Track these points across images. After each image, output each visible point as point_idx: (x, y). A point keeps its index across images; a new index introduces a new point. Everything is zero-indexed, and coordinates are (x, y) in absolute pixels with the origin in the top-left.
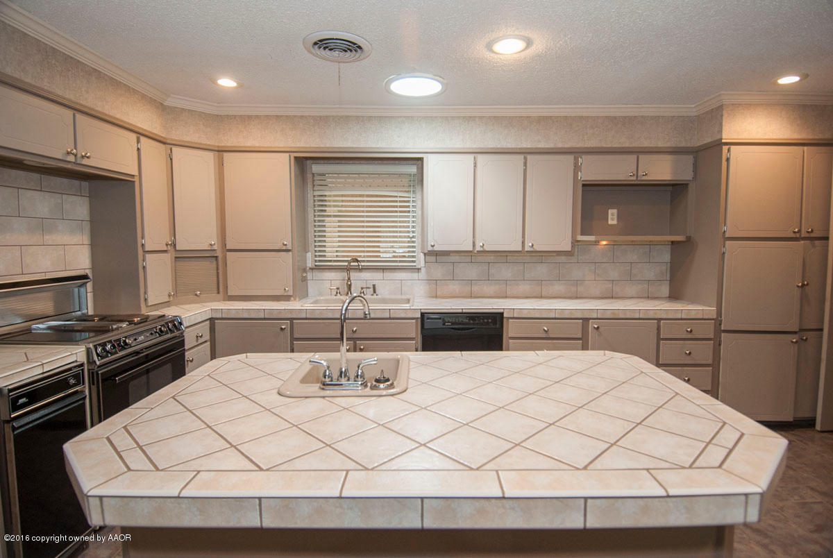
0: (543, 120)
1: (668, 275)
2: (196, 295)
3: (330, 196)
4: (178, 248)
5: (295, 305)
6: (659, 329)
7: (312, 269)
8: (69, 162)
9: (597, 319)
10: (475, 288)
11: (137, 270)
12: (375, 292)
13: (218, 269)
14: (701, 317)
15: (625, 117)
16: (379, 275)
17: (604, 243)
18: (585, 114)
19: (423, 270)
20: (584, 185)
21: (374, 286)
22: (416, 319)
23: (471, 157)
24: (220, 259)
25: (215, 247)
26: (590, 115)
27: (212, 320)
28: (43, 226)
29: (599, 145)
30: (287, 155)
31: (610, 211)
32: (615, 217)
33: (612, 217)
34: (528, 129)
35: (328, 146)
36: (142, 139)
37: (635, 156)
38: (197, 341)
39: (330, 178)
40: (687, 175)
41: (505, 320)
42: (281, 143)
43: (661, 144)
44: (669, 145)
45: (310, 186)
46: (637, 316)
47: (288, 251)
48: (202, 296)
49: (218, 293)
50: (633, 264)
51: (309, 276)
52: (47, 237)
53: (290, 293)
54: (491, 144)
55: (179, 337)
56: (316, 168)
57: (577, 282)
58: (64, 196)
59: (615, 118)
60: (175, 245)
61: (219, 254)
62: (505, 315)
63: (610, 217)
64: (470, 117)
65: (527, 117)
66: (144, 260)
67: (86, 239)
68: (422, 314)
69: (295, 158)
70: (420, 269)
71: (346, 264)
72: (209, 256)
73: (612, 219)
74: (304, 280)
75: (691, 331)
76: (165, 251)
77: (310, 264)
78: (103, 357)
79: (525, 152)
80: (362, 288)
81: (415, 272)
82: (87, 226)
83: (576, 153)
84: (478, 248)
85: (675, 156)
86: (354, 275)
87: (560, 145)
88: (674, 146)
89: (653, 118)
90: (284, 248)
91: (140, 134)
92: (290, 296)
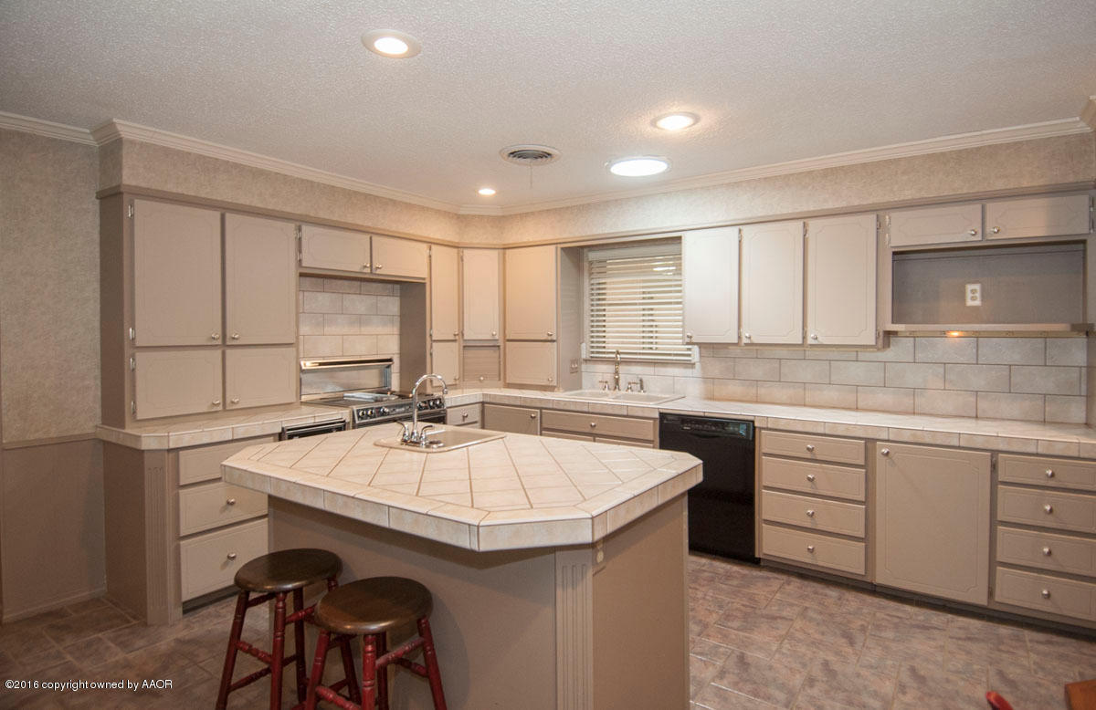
0: (830, 173)
1: (1084, 387)
2: (480, 380)
3: (610, 283)
4: (465, 338)
5: (560, 396)
6: (994, 467)
7: (586, 360)
8: (366, 273)
9: (888, 441)
10: (762, 391)
11: (425, 357)
12: (642, 388)
13: (499, 357)
14: (1076, 454)
15: (960, 151)
16: (649, 370)
17: (956, 334)
18: (896, 156)
19: (698, 365)
20: (894, 253)
21: (641, 381)
22: (654, 419)
23: (736, 229)
24: (501, 347)
25: (497, 337)
26: (903, 155)
27: (483, 403)
28: (360, 320)
29: (918, 196)
30: (555, 246)
31: (969, 287)
32: (978, 295)
33: (974, 295)
34: (810, 187)
35: (589, 233)
36: (433, 247)
37: (978, 207)
38: (464, 420)
39: (610, 264)
40: (1079, 227)
41: (757, 430)
42: (549, 237)
43: (1026, 183)
44: (1041, 182)
45: (586, 274)
46: (955, 443)
47: (553, 341)
48: (486, 382)
49: (500, 380)
50: (1013, 367)
51: (584, 367)
52: (363, 329)
53: (555, 383)
54: (760, 212)
55: (439, 413)
56: (592, 256)
57: (914, 391)
58: (379, 298)
59: (943, 154)
60: (463, 335)
61: (501, 343)
62: (756, 424)
63: (969, 295)
64: (735, 183)
65: (809, 172)
66: (431, 347)
67: (396, 330)
68: (661, 414)
69: (562, 249)
70: (694, 364)
71: (614, 356)
72: (493, 346)
73: (973, 299)
74: (576, 371)
75: (1053, 475)
76: (455, 341)
77: (584, 355)
78: (362, 419)
79: (805, 218)
80: (630, 383)
81: (689, 368)
82: (397, 320)
83: (879, 211)
84: (745, 341)
85: (1053, 199)
86: (622, 369)
87: (856, 202)
88: (1053, 183)
89: (1008, 146)
90: (550, 338)
91: (431, 243)
92: (555, 387)
